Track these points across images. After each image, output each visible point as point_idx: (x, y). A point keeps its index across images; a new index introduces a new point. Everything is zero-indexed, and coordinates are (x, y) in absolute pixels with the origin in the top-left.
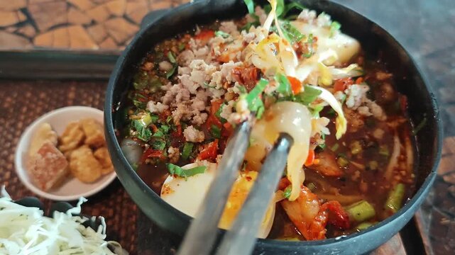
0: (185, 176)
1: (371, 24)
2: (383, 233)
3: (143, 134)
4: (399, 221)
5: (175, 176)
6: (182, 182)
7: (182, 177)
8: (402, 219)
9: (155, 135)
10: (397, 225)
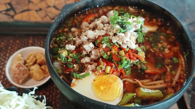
0: (81, 78)
1: (164, 10)
2: (169, 103)
3: (63, 60)
4: (176, 98)
5: (77, 79)
6: (80, 81)
7: (80, 79)
8: (178, 96)
9: (68, 60)
10: (175, 99)
